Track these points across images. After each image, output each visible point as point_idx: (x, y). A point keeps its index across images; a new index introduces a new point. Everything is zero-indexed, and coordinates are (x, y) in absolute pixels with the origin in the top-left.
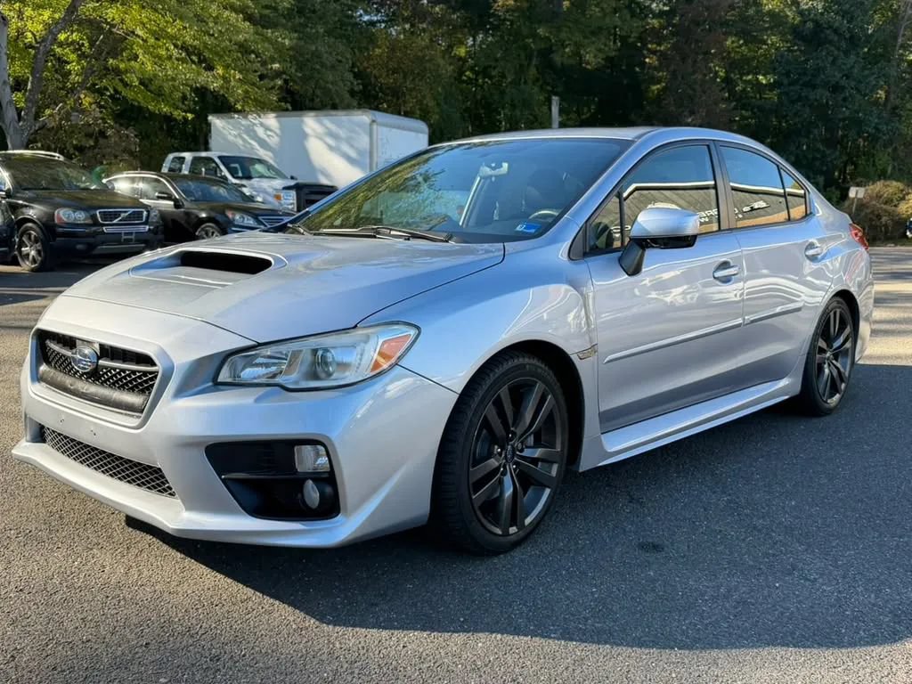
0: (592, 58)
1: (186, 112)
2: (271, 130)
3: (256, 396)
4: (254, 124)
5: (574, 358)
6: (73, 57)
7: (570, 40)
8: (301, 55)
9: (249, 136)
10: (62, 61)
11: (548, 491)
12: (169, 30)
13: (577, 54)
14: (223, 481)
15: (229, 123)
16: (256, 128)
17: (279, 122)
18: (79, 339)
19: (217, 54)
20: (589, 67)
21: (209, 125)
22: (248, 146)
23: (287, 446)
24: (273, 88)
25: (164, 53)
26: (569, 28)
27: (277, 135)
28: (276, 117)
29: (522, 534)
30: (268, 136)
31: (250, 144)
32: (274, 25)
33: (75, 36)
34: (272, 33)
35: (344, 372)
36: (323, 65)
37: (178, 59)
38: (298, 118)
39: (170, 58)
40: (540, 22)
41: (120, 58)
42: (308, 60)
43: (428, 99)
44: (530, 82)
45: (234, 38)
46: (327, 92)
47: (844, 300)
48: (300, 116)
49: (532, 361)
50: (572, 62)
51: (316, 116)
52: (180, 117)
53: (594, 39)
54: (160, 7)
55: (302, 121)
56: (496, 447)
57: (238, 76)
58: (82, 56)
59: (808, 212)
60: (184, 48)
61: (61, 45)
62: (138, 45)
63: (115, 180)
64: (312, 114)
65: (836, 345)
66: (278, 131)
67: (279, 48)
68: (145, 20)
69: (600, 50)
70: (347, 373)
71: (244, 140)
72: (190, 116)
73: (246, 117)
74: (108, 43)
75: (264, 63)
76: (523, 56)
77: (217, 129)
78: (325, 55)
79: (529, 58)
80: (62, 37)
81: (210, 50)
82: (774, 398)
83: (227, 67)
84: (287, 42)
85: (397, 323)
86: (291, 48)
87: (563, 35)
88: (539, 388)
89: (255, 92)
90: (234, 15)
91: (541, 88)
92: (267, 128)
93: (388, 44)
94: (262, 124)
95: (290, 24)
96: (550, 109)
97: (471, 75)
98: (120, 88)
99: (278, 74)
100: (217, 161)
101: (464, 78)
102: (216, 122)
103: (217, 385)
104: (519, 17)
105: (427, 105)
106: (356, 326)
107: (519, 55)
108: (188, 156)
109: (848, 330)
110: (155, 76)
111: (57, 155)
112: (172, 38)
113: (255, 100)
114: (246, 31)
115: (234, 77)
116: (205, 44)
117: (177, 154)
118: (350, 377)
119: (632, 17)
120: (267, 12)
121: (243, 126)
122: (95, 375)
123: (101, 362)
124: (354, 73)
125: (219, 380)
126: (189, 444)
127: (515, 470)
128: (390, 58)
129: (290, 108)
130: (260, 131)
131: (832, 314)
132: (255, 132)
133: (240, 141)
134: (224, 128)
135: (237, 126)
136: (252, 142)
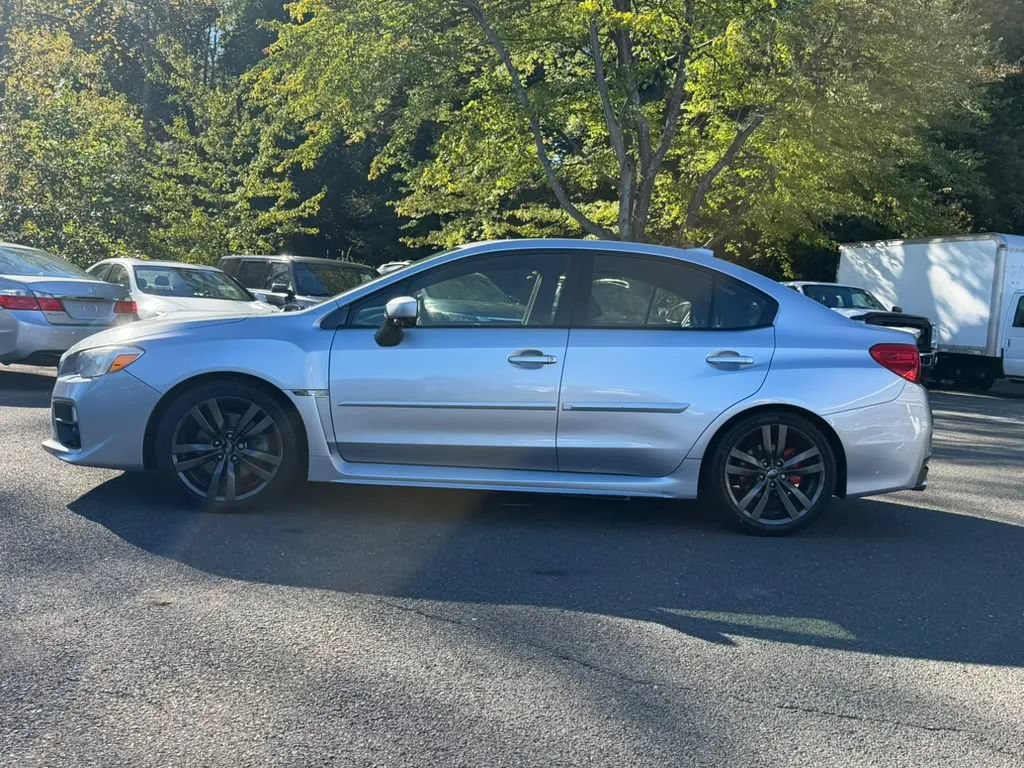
2: (896, 259)
4: (881, 253)
9: (874, 265)
15: (857, 253)
16: (882, 257)
17: (905, 250)
21: (839, 255)
22: (872, 276)
27: (901, 263)
28: (903, 244)
30: (892, 264)
31: (874, 274)
34: (957, 154)
38: (925, 245)
48: (927, 243)
51: (942, 242)
55: (929, 247)
64: (937, 240)
66: (902, 260)
71: (869, 270)
73: (873, 246)
75: (935, 188)
77: (845, 259)
84: (970, 163)
92: (892, 256)
94: (888, 253)
102: (846, 251)
111: (624, 282)
121: (870, 254)
130: (885, 260)
131: (767, 428)
132: (880, 261)
133: (865, 271)
134: (852, 258)
135: (864, 255)
136: (876, 272)
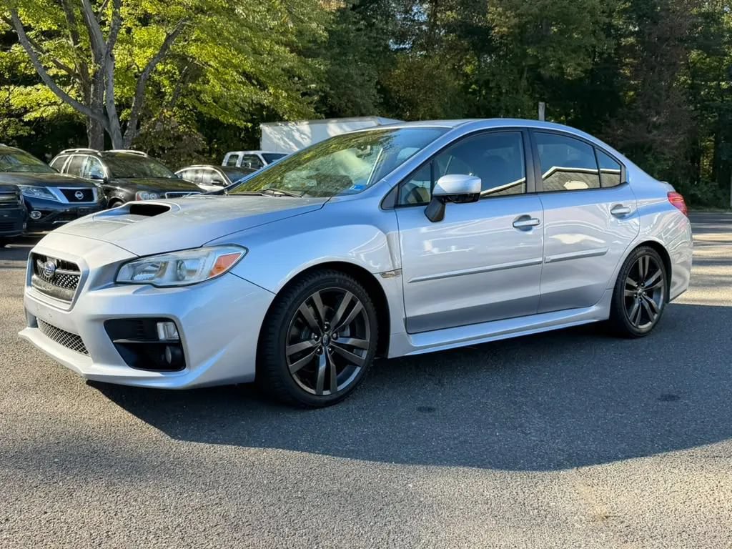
0: (572, 70)
1: (247, 121)
2: (304, 134)
3: (134, 291)
4: (293, 130)
5: (378, 277)
6: (166, 82)
7: (554, 57)
8: (337, 77)
9: (288, 138)
10: (157, 85)
11: (358, 369)
12: (234, 61)
13: (560, 68)
14: (115, 344)
15: (275, 130)
16: (294, 133)
17: (311, 129)
18: (50, 257)
19: (269, 77)
20: (570, 78)
21: (260, 132)
22: (288, 146)
23: (153, 321)
24: (312, 102)
25: (229, 78)
26: (553, 47)
27: (308, 137)
28: (309, 124)
29: (335, 396)
30: (302, 138)
31: (289, 144)
32: (314, 55)
33: (169, 67)
34: (312, 61)
35: (192, 276)
36: (354, 83)
37: (240, 82)
38: (325, 125)
39: (234, 81)
40: (528, 44)
41: (197, 82)
42: (342, 81)
43: (436, 107)
44: (521, 91)
45: (281, 65)
46: (355, 104)
47: (654, 249)
48: (326, 123)
49: (341, 276)
50: (556, 74)
51: (337, 123)
52: (243, 126)
53: (574, 55)
54: (227, 44)
55: (328, 127)
56: (313, 334)
57: (285, 94)
58: (172, 82)
59: (622, 182)
60: (245, 74)
61: (160, 74)
62: (211, 73)
63: (186, 172)
64: (334, 121)
65: (647, 284)
66: (310, 135)
67: (315, 72)
68: (217, 54)
69: (579, 65)
70: (193, 277)
71: (285, 142)
72: (250, 125)
73: (286, 125)
74: (192, 71)
75: (305, 84)
76: (515, 71)
77: (266, 134)
78: (355, 77)
79: (521, 73)
80: (160, 67)
81: (264, 75)
82: (581, 320)
83: (276, 88)
84: (322, 68)
85: (231, 245)
86: (327, 72)
87: (548, 53)
88: (348, 296)
89: (297, 106)
90: (283, 48)
91: (531, 96)
92: (302, 133)
93: (406, 66)
94: (298, 130)
95: (329, 54)
96: (538, 112)
97: (476, 88)
98: (197, 104)
99: (316, 91)
100: (261, 157)
101: (470, 90)
102: (266, 129)
103: (117, 284)
104: (512, 40)
105: (435, 112)
106: (202, 246)
107: (512, 70)
108: (241, 154)
109: (659, 273)
110: (222, 96)
111: (143, 153)
112: (235, 67)
113: (299, 112)
114: (290, 60)
115: (282, 95)
116: (261, 72)
117: (233, 153)
118: (194, 279)
119: (607, 37)
120: (310, 45)
121: (284, 131)
122: (55, 279)
123: (57, 270)
124: (378, 89)
125: (117, 281)
126: (95, 320)
127: (330, 352)
128: (407, 78)
129: (324, 117)
130: (297, 135)
131: (641, 259)
132: (293, 136)
133: (282, 143)
134: (271, 133)
135: (280, 132)
136: (291, 143)
